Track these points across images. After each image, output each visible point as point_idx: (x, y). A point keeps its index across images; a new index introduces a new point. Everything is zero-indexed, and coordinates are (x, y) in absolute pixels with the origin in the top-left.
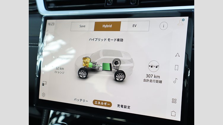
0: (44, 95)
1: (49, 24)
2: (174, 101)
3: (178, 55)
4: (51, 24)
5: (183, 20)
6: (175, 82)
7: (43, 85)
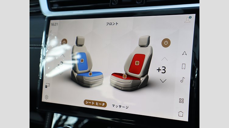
0: (47, 97)
1: (53, 25)
2: (181, 101)
3: (185, 53)
4: (54, 25)
5: (190, 17)
6: (182, 81)
7: (46, 87)
